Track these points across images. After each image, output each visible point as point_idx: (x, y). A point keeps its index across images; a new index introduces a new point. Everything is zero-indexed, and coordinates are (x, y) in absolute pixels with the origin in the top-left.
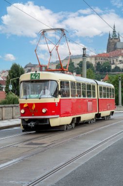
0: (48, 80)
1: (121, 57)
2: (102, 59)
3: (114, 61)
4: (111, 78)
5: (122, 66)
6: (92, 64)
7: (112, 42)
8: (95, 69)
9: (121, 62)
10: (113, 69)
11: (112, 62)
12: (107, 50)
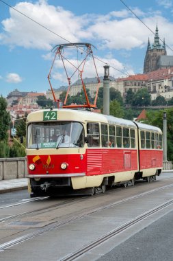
0: (70, 122)
1: (167, 80)
2: (135, 85)
3: (155, 87)
4: (149, 115)
5: (168, 96)
6: (119, 92)
7: (153, 56)
8: (124, 100)
9: (167, 89)
10: (154, 101)
11: (152, 90)
12: (144, 69)
